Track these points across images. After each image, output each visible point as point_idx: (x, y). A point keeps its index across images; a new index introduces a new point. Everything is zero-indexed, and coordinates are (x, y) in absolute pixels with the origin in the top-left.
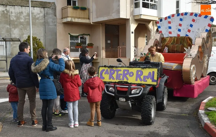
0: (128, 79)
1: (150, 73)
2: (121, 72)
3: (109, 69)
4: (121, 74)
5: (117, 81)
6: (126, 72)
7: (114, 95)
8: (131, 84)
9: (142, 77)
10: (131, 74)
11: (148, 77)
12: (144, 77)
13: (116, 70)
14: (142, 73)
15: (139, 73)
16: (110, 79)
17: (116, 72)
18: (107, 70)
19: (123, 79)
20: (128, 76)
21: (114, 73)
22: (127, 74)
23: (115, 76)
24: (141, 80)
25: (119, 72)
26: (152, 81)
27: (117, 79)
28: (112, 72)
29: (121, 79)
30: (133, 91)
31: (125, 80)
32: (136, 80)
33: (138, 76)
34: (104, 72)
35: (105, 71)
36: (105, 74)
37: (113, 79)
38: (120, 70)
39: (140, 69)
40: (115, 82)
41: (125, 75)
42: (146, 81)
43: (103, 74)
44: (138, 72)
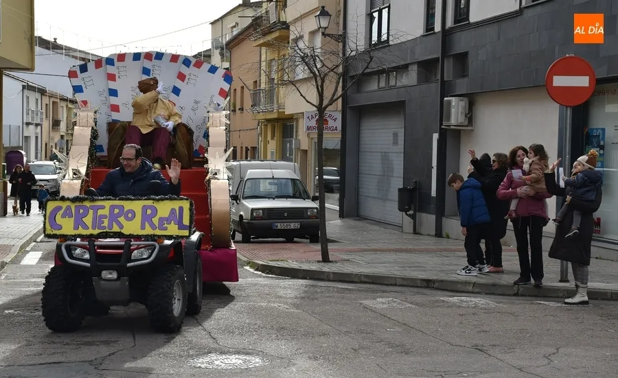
0: (121, 227)
1: (173, 211)
2: (106, 212)
3: (73, 206)
4: (105, 217)
5: (96, 232)
6: (117, 211)
7: (89, 265)
8: (131, 237)
9: (155, 220)
10: (130, 215)
11: (168, 220)
12: (161, 220)
13: (92, 207)
14: (155, 211)
15: (149, 212)
16: (76, 228)
17: (91, 212)
18: (69, 208)
19: (111, 226)
20: (122, 219)
21: (85, 215)
22: (119, 215)
23: (88, 220)
24: (153, 226)
25: (100, 212)
26: (180, 228)
27: (94, 228)
28: (81, 211)
29: (104, 228)
30: (135, 254)
31: (116, 229)
32: (143, 228)
33: (146, 218)
34: (61, 212)
35: (63, 210)
36: (63, 216)
37: (86, 227)
38: (103, 207)
39: (149, 203)
40: (91, 236)
41: (113, 218)
42: (166, 229)
43: (58, 217)
44: (145, 208)
